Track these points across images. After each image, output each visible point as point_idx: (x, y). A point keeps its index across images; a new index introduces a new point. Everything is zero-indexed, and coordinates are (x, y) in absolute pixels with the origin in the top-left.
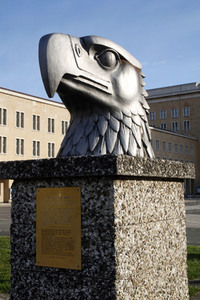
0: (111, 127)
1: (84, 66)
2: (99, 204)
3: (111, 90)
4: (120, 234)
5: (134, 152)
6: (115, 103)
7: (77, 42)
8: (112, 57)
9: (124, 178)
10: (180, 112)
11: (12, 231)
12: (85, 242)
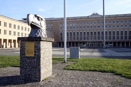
0: (39, 31)
1: (35, 20)
2: (38, 45)
3: (40, 25)
4: (41, 50)
5: (44, 36)
6: (40, 27)
7: (34, 16)
8: (40, 19)
9: (42, 41)
10: (50, 25)
11: (20, 50)
12: (35, 52)
